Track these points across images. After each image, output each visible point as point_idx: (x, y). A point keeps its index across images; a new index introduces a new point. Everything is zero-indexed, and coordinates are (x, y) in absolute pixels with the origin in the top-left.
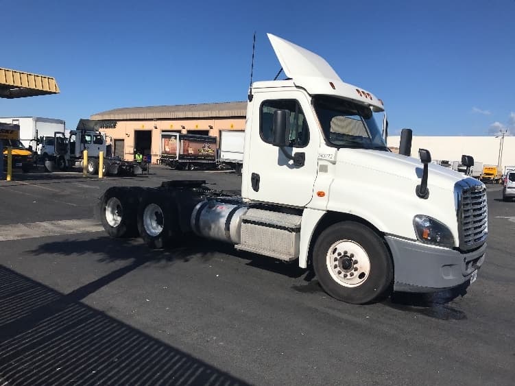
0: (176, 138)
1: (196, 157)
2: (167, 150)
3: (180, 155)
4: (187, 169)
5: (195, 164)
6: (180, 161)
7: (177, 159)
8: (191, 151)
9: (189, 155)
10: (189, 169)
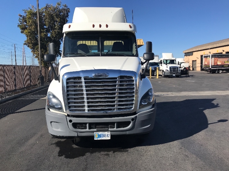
0: (210, 57)
1: (222, 66)
2: (206, 63)
3: (212, 66)
4: (217, 72)
5: (223, 70)
6: (212, 69)
7: (210, 68)
8: (219, 63)
9: (217, 65)
10: (218, 73)
